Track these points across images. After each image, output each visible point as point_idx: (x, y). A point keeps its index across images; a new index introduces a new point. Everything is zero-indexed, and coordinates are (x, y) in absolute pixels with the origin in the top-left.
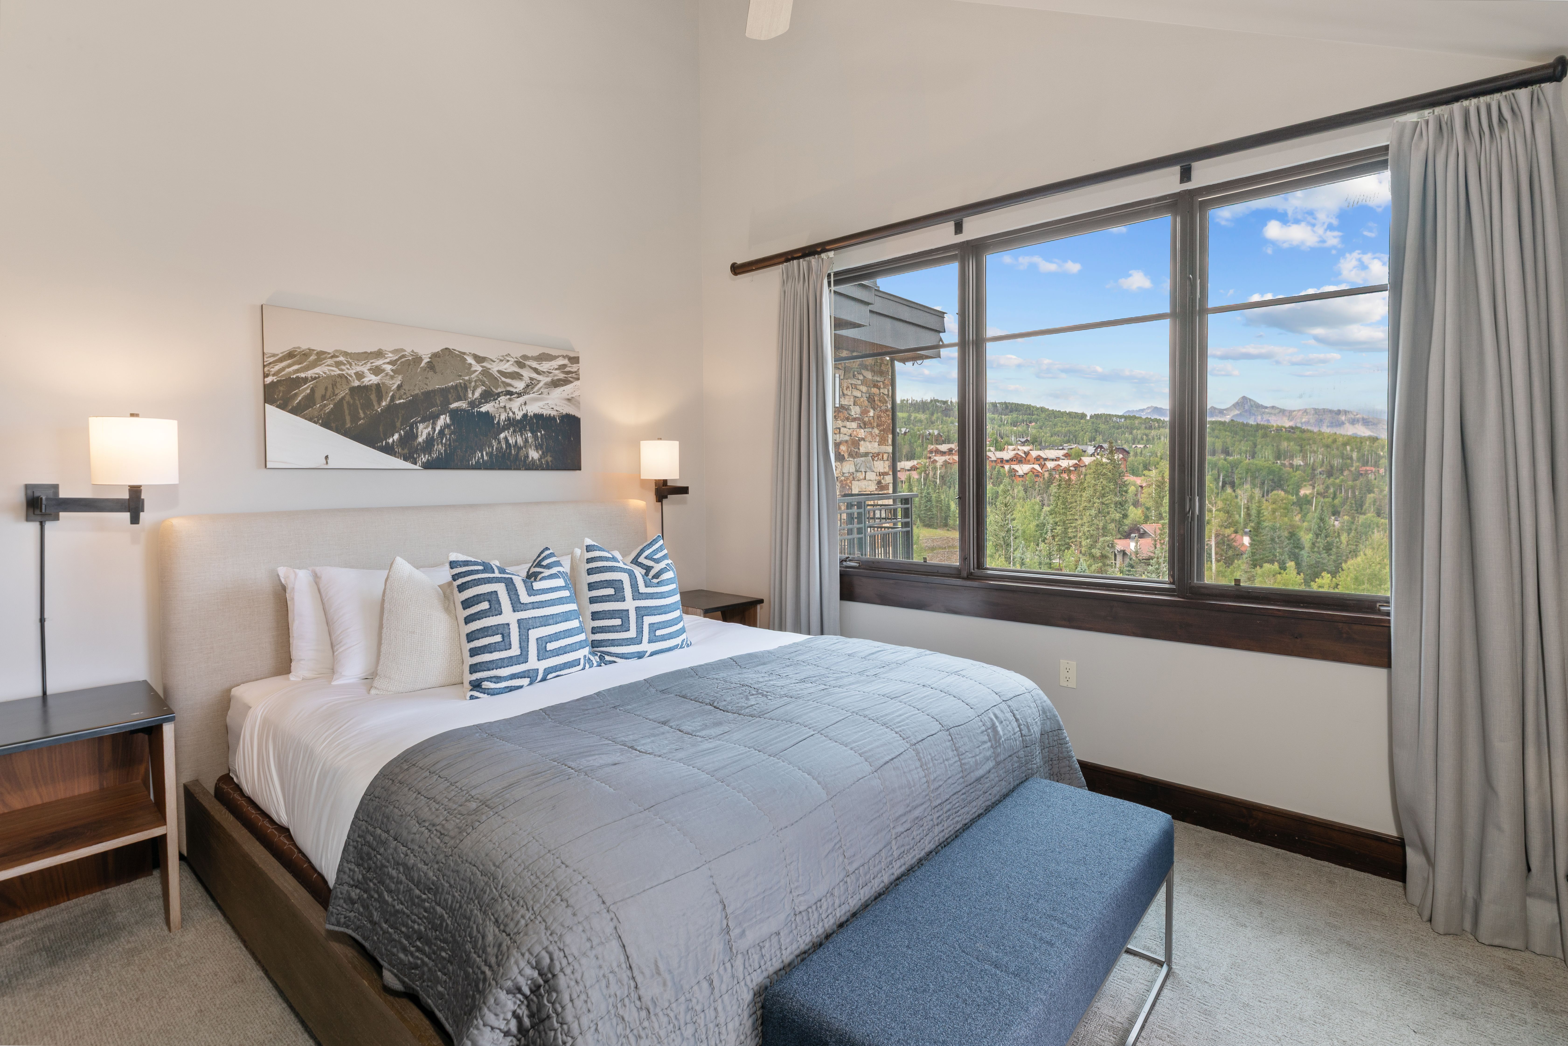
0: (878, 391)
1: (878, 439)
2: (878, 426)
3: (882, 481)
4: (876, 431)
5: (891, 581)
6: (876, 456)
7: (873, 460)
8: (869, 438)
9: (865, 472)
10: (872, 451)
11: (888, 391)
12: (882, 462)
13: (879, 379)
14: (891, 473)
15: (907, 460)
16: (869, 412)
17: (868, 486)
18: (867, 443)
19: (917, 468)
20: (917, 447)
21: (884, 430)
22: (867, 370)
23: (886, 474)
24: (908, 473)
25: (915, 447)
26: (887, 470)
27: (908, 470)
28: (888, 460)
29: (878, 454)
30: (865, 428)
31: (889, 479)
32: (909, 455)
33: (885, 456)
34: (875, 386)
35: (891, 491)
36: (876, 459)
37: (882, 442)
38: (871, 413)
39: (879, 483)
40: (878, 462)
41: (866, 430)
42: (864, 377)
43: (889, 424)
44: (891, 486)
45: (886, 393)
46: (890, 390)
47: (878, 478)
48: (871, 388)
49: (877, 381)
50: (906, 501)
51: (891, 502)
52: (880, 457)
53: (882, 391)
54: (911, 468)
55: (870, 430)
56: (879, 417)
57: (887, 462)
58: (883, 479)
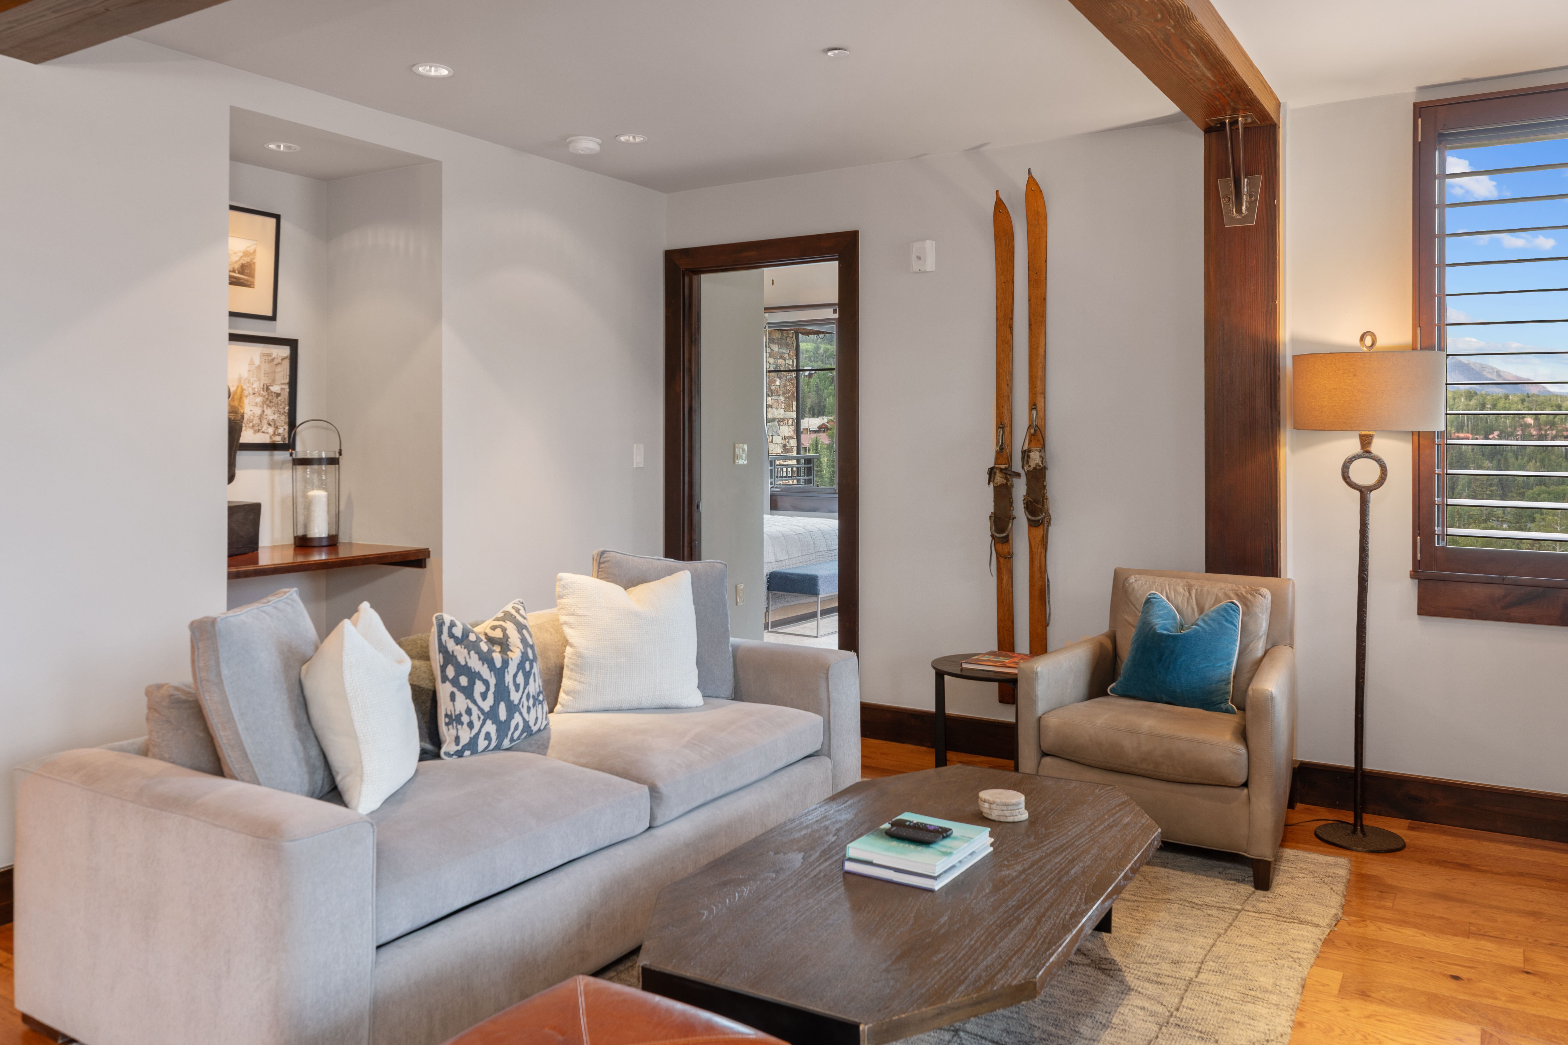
0: (784, 362)
1: (783, 406)
2: (784, 394)
3: (787, 444)
4: (782, 398)
5: (799, 498)
6: (781, 421)
7: (779, 425)
8: (776, 405)
9: (772, 436)
10: (778, 417)
11: (793, 362)
12: (787, 427)
13: (784, 351)
14: (795, 437)
15: (813, 416)
16: (776, 381)
17: (775, 448)
18: (774, 409)
19: (828, 429)
20: (828, 396)
21: (789, 398)
22: (774, 343)
23: (791, 438)
24: (814, 435)
25: (825, 395)
26: (791, 434)
27: (815, 432)
28: (792, 425)
29: (784, 420)
30: (772, 396)
31: (793, 443)
32: (816, 409)
33: (790, 422)
34: (782, 358)
35: (795, 453)
36: (782, 424)
37: (788, 408)
38: (778, 383)
39: (785, 446)
40: (784, 427)
41: (773, 397)
42: (772, 350)
43: (793, 392)
44: (795, 449)
45: (791, 363)
46: (795, 360)
47: (783, 441)
48: (777, 359)
49: (783, 353)
50: (808, 461)
51: (794, 462)
52: (786, 422)
53: (787, 361)
54: (820, 427)
55: (777, 397)
56: (785, 386)
57: (791, 427)
58: (788, 442)
